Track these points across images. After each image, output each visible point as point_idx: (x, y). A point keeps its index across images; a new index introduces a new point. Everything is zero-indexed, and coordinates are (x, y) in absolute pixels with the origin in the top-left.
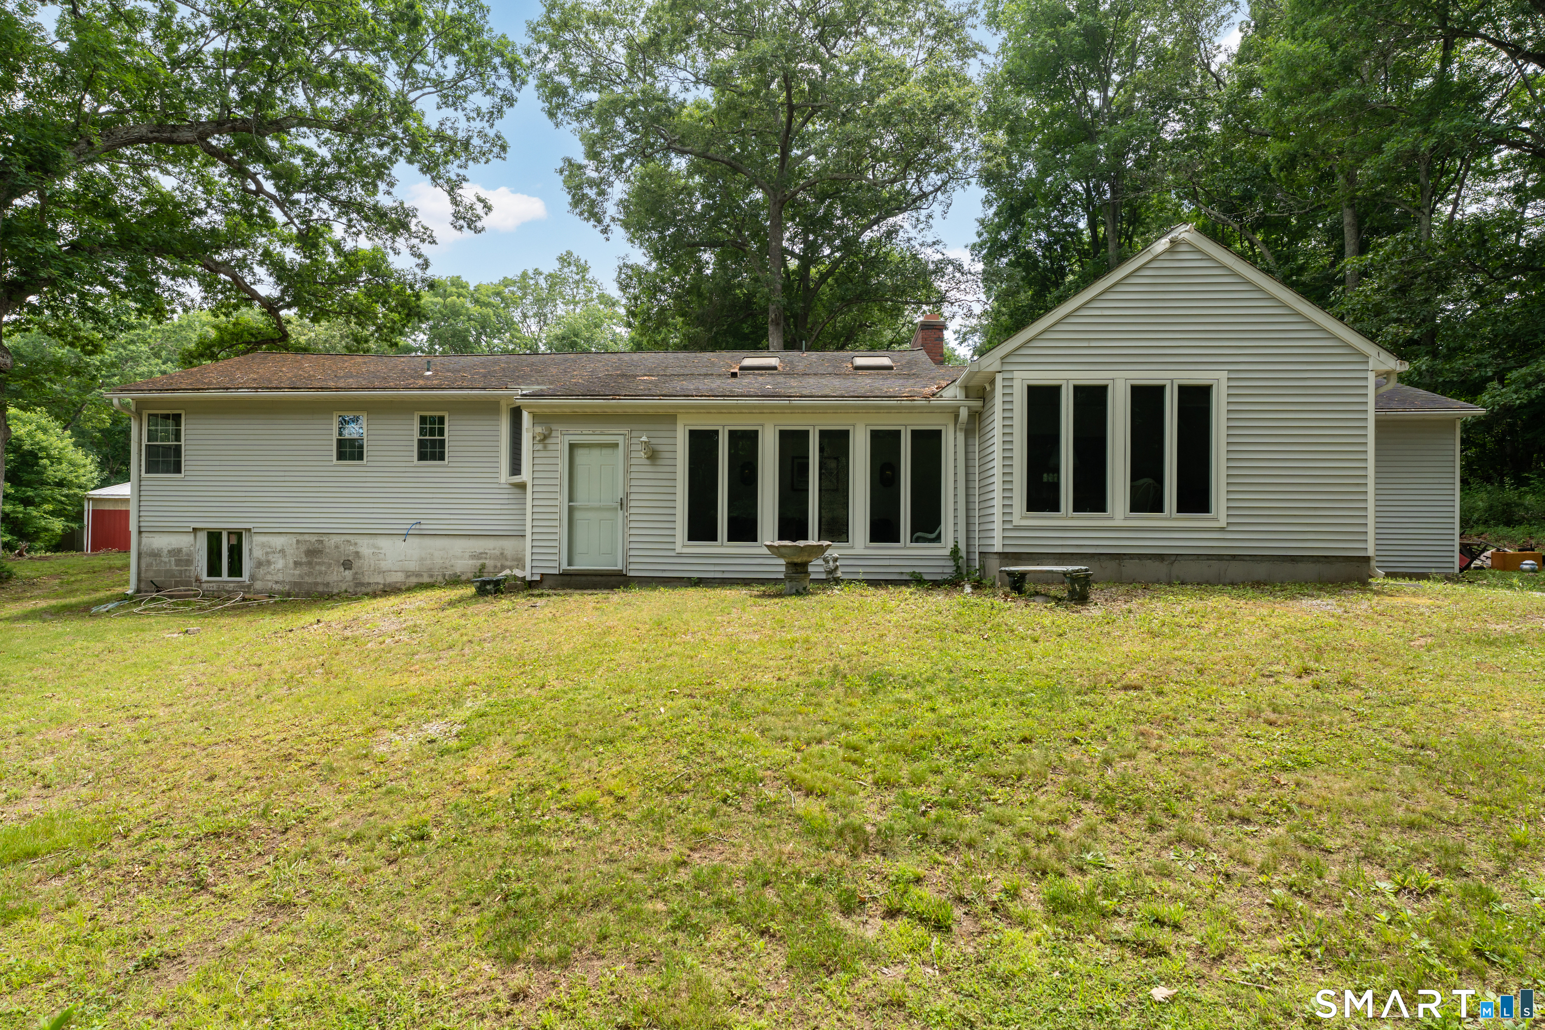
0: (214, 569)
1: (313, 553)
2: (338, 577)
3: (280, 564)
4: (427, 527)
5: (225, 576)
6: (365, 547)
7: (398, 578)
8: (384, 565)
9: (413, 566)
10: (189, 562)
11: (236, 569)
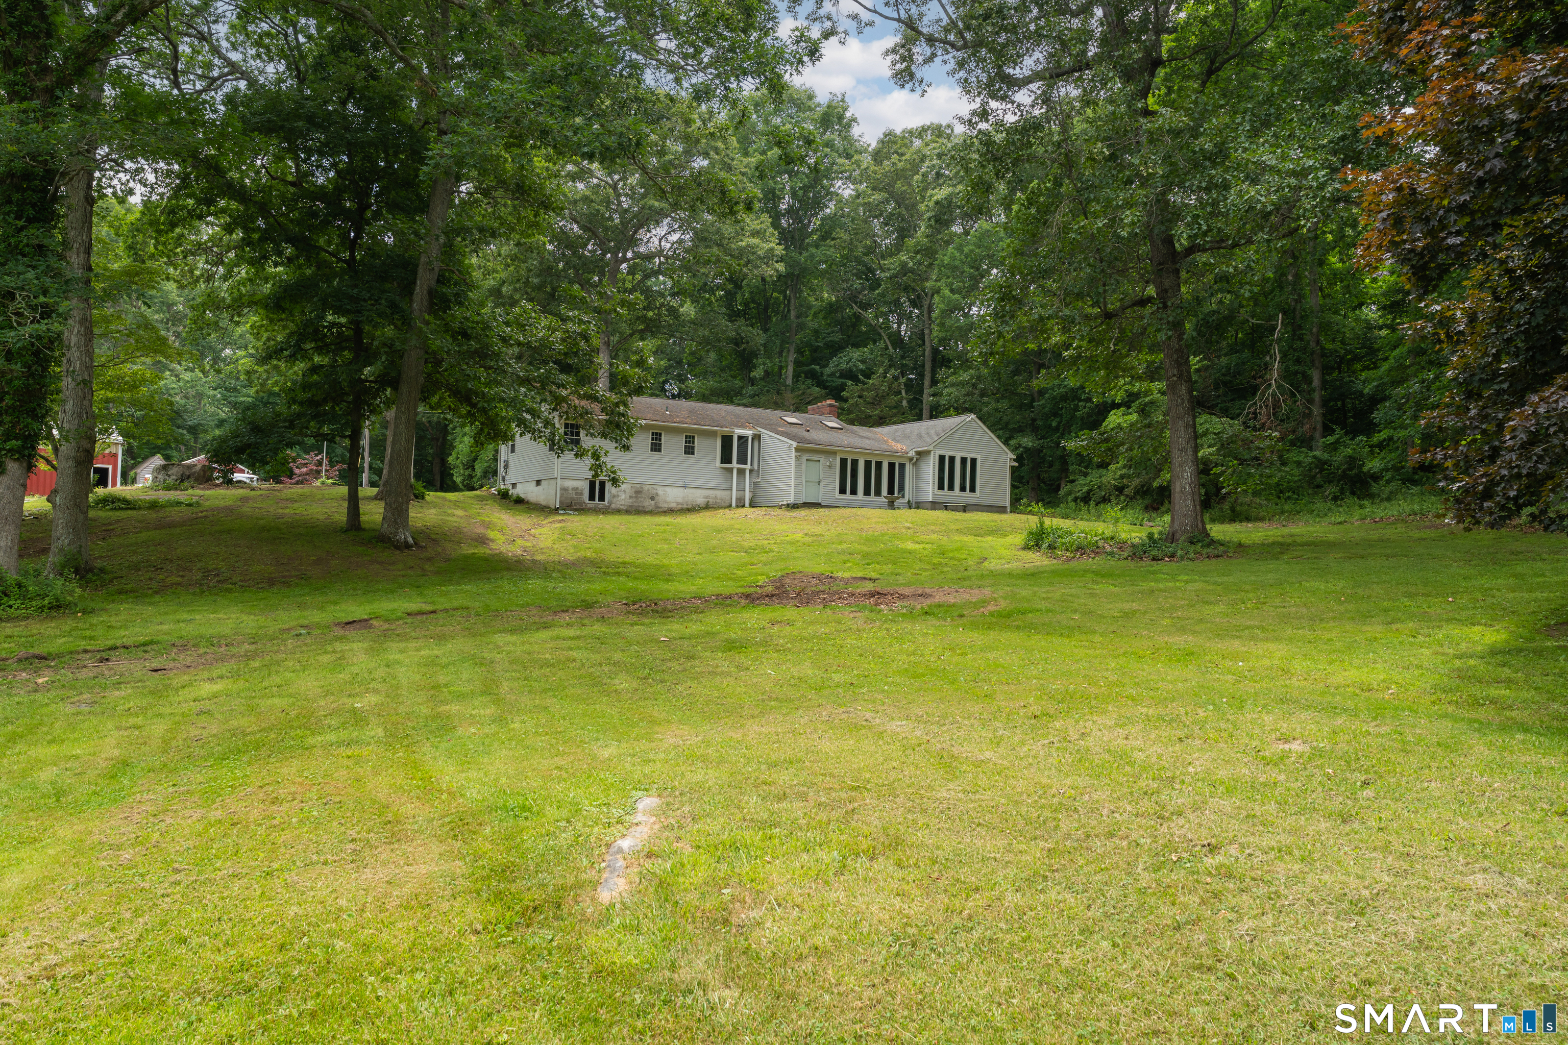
0: (592, 498)
1: (638, 492)
2: (649, 504)
3: (623, 497)
4: (688, 484)
5: (597, 501)
6: (660, 491)
7: (673, 505)
8: (668, 499)
9: (680, 500)
10: (581, 494)
11: (602, 498)
